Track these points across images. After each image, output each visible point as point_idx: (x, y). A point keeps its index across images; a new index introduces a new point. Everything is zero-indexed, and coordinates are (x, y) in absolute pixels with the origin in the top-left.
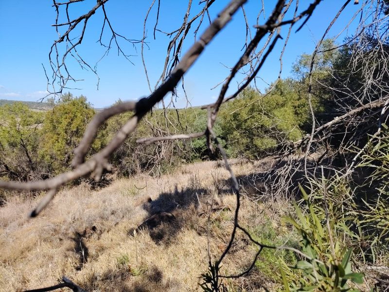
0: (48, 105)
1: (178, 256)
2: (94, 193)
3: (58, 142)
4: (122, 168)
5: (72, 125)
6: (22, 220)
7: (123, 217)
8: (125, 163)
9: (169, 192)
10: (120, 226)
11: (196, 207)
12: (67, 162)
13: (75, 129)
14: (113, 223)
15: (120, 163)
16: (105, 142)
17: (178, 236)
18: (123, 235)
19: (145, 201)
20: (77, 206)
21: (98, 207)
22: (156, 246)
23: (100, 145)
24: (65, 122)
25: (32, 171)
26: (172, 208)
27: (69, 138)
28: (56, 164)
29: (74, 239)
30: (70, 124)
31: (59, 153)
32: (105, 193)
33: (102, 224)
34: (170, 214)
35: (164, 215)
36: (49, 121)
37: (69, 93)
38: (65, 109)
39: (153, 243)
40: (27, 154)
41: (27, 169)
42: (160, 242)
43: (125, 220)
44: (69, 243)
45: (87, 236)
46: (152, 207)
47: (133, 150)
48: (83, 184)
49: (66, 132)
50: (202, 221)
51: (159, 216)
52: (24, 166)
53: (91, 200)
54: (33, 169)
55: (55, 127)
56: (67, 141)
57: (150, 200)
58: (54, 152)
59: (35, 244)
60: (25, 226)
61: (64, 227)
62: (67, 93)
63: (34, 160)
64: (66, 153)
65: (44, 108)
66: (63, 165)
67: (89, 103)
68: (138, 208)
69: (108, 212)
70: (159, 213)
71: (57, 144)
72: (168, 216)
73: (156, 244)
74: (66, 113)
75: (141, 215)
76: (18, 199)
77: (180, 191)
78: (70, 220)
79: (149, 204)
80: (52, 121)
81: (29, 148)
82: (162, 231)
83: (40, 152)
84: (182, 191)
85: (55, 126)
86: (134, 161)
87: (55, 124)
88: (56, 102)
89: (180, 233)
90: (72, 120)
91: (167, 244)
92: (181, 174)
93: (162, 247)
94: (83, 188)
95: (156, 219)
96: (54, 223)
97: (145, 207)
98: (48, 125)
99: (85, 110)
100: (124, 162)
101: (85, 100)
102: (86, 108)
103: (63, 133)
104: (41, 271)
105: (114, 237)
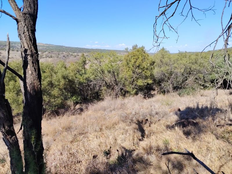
0: (125, 52)
1: (203, 149)
2: (145, 101)
3: (129, 71)
4: (161, 89)
5: (136, 63)
6: (112, 109)
7: (163, 117)
8: (164, 86)
9: (193, 107)
10: (161, 122)
11: (213, 120)
12: (133, 82)
13: (138, 65)
14: (157, 119)
15: (160, 85)
16: (153, 73)
17: (202, 137)
18: (165, 128)
19: (177, 110)
20: (137, 106)
21: (148, 108)
23: (150, 74)
24: (133, 61)
25: (116, 86)
26: (195, 118)
27: (134, 69)
28: (127, 83)
29: (137, 124)
30: (135, 62)
31: (129, 77)
32: (151, 101)
33: (151, 118)
34: (195, 121)
35: (191, 121)
36: (125, 60)
37: (136, 45)
38: (134, 54)
39: (184, 136)
40: (115, 76)
41: (114, 84)
42: (190, 137)
43: (164, 119)
44: (134, 125)
45: (143, 123)
46: (181, 114)
47: (168, 78)
48: (139, 95)
49: (133, 66)
50: (220, 130)
51: (188, 121)
52: (113, 82)
53: (144, 104)
54: (117, 84)
55: (128, 64)
56: (133, 71)
57: (179, 110)
58: (127, 76)
59: (118, 122)
60: (113, 112)
61: (131, 116)
62: (135, 45)
63: (117, 80)
64: (132, 78)
65: (121, 53)
66: (130, 83)
67: (146, 50)
68: (172, 113)
69: (154, 113)
70: (187, 119)
71: (128, 72)
72: (193, 122)
73: (186, 138)
74: (134, 56)
75: (174, 118)
76: (110, 99)
77: (200, 107)
78: (134, 113)
79: (179, 112)
80: (127, 60)
81: (116, 74)
82: (190, 130)
83: (120, 76)
84: (202, 108)
85: (128, 63)
86: (169, 85)
87: (128, 62)
88: (129, 50)
89: (203, 135)
90: (137, 60)
91: (194, 139)
92: (200, 96)
93: (190, 140)
94: (140, 97)
95: (185, 123)
96: (126, 113)
97: (176, 114)
98: (124, 62)
99: (143, 54)
100: (163, 85)
101: (144, 48)
102: (144, 52)
103: (131, 67)
104: (123, 136)
105: (158, 127)
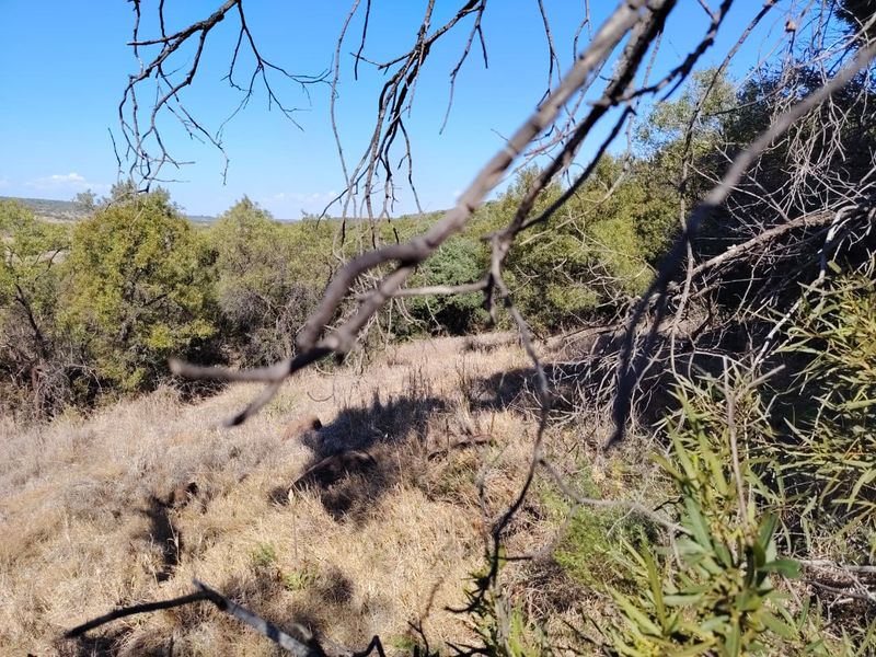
0: (78, 208)
1: (386, 546)
2: (189, 409)
3: (105, 294)
4: (251, 354)
5: (137, 255)
6: (23, 472)
7: (258, 462)
8: (259, 341)
9: (360, 405)
10: (250, 482)
11: (421, 438)
12: (125, 339)
13: (143, 265)
14: (236, 476)
15: (247, 341)
16: (213, 293)
17: (385, 503)
18: (262, 503)
19: (307, 426)
20: (150, 437)
21: (198, 440)
22: (335, 524)
23: (201, 301)
24: (119, 248)
25: (42, 361)
26: (366, 443)
27: (129, 283)
28: (100, 343)
29: (148, 513)
30: (131, 252)
31: (106, 318)
32: (213, 409)
33: (210, 478)
34: (364, 456)
35: (352, 457)
36: (82, 245)
37: (129, 181)
38: (121, 218)
39: (329, 520)
40: (31, 319)
41: (32, 356)
42: (346, 516)
43: (262, 468)
44: (136, 523)
45: (176, 504)
46: (323, 440)
47: (276, 312)
48: (162, 388)
49: (122, 271)
50: (436, 469)
51: (341, 460)
52: (24, 347)
53: (181, 424)
54: (46, 355)
55: (95, 260)
56: (124, 290)
57: (317, 424)
58: (96, 315)
59: (58, 526)
60: (29, 484)
61: (122, 486)
62: (125, 182)
63: (48, 334)
64: (122, 320)
65: (67, 214)
66: (115, 345)
67: (175, 204)
68: (291, 441)
69: (223, 453)
70: (340, 452)
71: (101, 298)
72: (358, 458)
73: (336, 520)
74: (123, 227)
75: (298, 457)
76: (12, 424)
77: (384, 403)
78: (135, 470)
79: (315, 434)
80: (89, 245)
81: (35, 306)
82: (347, 491)
83: (61, 316)
84: (390, 403)
85: (96, 256)
86: (279, 337)
87: (97, 252)
88: (99, 201)
89: (389, 497)
90: (136, 244)
91: (360, 521)
92: (385, 366)
93: (349, 526)
94: (163, 399)
95: (332, 467)
96: (97, 477)
97: (306, 441)
98: (79, 253)
99: (166, 219)
100: (256, 339)
101: (167, 196)
102: (169, 215)
103: (115, 272)
104: (76, 583)
105: (240, 507)
